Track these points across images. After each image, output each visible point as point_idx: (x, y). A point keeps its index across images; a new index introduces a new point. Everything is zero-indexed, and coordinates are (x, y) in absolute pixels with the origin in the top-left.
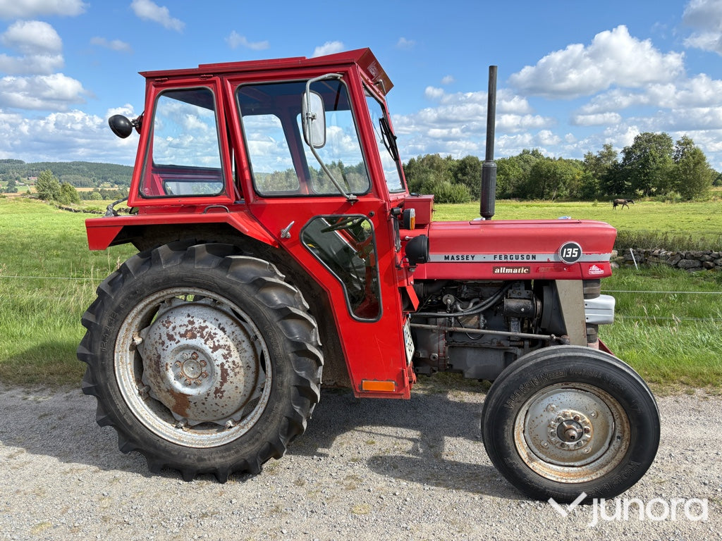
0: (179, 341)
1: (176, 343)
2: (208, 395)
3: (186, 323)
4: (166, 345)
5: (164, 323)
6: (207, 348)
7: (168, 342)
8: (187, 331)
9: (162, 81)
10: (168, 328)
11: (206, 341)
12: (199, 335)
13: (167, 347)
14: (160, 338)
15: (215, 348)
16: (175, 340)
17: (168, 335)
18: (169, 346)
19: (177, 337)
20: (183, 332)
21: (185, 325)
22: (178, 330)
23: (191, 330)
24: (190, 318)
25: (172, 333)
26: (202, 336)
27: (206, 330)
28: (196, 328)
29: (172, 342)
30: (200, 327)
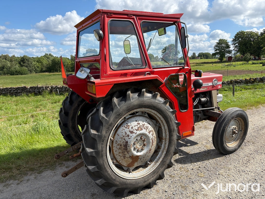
0: (136, 133)
1: (135, 134)
2: (147, 153)
3: (137, 124)
4: (130, 136)
5: (126, 126)
6: (147, 133)
7: (131, 135)
8: (138, 128)
9: (111, 15)
10: (129, 128)
11: (146, 130)
12: (143, 128)
13: (131, 137)
14: (126, 134)
15: (149, 132)
16: (134, 133)
17: (130, 131)
18: (132, 136)
19: (135, 131)
20: (137, 128)
21: (136, 125)
22: (134, 128)
23: (140, 127)
24: (137, 122)
25: (131, 130)
26: (144, 129)
27: (145, 125)
28: (141, 126)
29: (133, 134)
30: (143, 125)
